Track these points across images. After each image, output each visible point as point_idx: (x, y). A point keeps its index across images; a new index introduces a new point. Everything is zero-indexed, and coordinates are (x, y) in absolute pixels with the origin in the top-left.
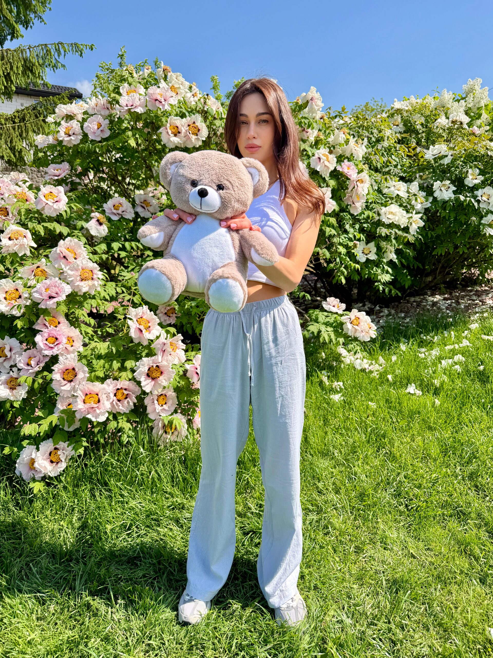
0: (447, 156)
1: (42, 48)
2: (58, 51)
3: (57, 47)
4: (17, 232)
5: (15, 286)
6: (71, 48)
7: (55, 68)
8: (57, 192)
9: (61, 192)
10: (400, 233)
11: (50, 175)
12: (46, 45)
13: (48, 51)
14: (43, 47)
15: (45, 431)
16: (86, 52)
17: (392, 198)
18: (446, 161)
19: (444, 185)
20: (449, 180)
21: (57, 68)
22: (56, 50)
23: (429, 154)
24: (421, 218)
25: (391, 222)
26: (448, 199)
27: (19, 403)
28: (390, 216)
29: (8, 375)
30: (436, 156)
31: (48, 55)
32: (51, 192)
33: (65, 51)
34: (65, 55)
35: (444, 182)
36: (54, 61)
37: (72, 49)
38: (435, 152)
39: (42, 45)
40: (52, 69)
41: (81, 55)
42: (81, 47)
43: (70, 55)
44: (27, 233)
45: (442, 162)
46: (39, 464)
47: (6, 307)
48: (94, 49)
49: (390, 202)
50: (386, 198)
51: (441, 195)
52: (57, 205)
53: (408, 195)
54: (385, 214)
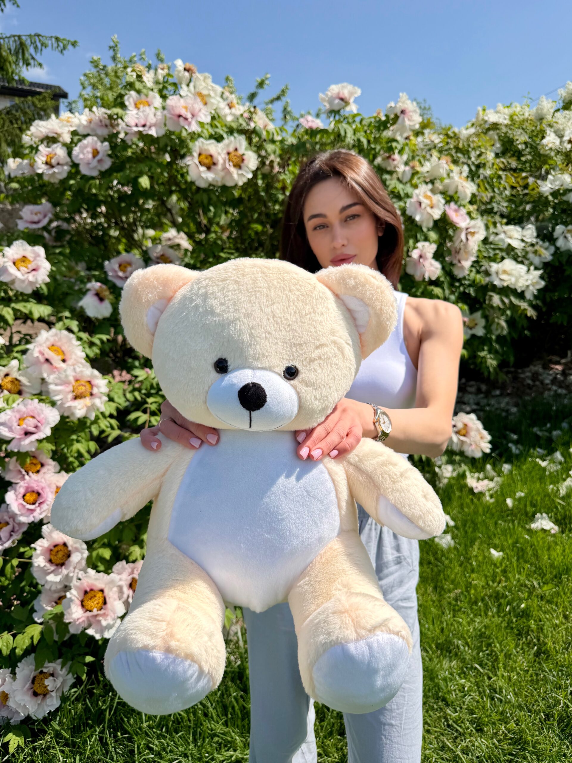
0: (571, 190)
1: (15, 40)
2: (34, 44)
3: (33, 40)
6: (50, 42)
8: (33, 255)
9: (39, 255)
10: (515, 301)
11: (26, 221)
12: (19, 36)
13: (22, 45)
14: (16, 38)
15: (24, 646)
19: (569, 231)
24: (541, 276)
25: (505, 284)
28: (503, 277)
30: (556, 190)
32: (24, 257)
35: (570, 227)
37: (52, 44)
38: (556, 184)
39: (14, 36)
45: (564, 198)
48: (76, 46)
49: (499, 255)
50: (494, 249)
51: (565, 245)
52: (34, 276)
53: (523, 244)
54: (497, 273)
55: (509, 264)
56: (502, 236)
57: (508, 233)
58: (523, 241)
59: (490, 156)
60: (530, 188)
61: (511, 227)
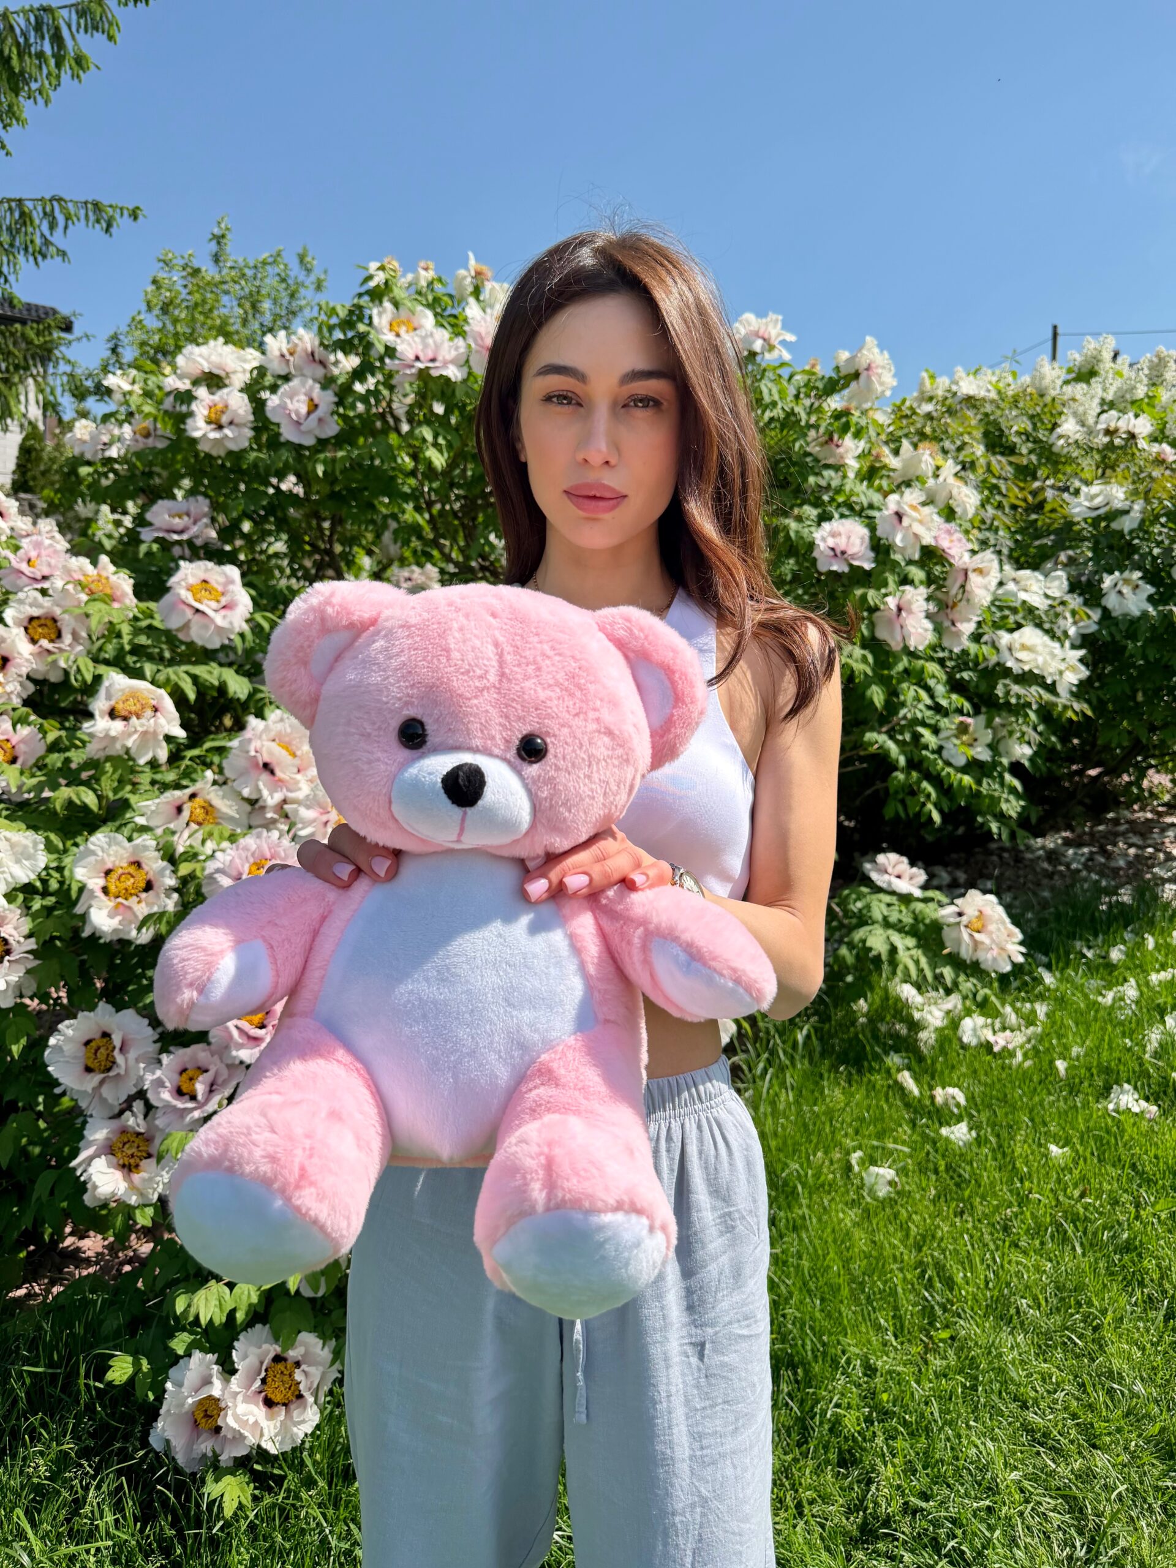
0: (1127, 512)
1: (10, 209)
2: (50, 216)
3: (48, 209)
4: (134, 695)
5: (134, 853)
6: (82, 212)
7: (40, 258)
8: (222, 579)
9: (232, 582)
10: (1047, 696)
11: (159, 529)
12: (20, 201)
13: (25, 218)
14: (13, 204)
15: (250, 1305)
16: (123, 223)
17: (1014, 611)
18: (1127, 524)
19: (1126, 581)
20: (1139, 569)
21: (44, 257)
22: (45, 213)
23: (1080, 505)
24: (1081, 660)
25: (1026, 668)
26: (1137, 613)
27: (150, 1211)
28: (1022, 655)
29: (115, 1124)
30: (1102, 511)
31: (25, 224)
32: (205, 581)
33: (67, 219)
34: (66, 228)
35: (1126, 574)
36: (38, 241)
37: (87, 215)
38: (1098, 501)
39: (9, 201)
40: (31, 259)
41: (107, 231)
42: (110, 211)
43: (78, 228)
44: (161, 698)
45: (1114, 525)
46: (236, 1418)
47: (111, 916)
48: (141, 218)
49: (1011, 619)
50: (1000, 608)
51: (1120, 604)
52: (224, 617)
53: (1049, 602)
54: (1010, 649)
55: (1030, 635)
56: (1011, 586)
57: (1023, 583)
58: (1047, 596)
59: (980, 450)
60: (1048, 507)
61: (1027, 573)
